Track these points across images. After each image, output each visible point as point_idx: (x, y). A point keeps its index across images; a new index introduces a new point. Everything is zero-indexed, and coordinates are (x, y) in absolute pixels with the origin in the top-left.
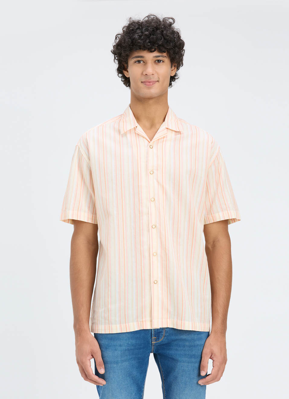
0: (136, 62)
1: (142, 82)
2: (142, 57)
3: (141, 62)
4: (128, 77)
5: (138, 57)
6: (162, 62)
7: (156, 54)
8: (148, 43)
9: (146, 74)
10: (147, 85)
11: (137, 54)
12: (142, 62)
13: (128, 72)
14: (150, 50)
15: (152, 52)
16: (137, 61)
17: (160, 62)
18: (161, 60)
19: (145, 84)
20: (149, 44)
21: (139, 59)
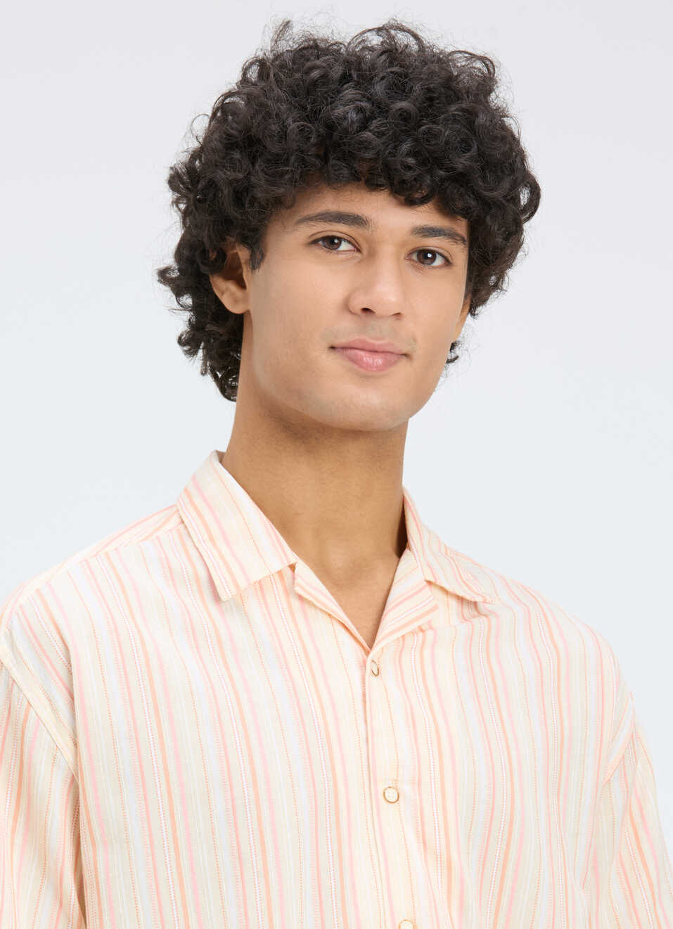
0: (315, 242)
1: (333, 348)
2: (356, 220)
3: (339, 244)
4: (235, 309)
5: (340, 218)
6: (439, 261)
7: (425, 216)
8: (408, 155)
9: (366, 310)
10: (361, 367)
11: (329, 202)
12: (344, 246)
13: (241, 284)
14: (407, 196)
15: (410, 202)
16: (324, 239)
17: (434, 259)
18: (434, 253)
19: (354, 361)
20: (411, 161)
21: (339, 229)
